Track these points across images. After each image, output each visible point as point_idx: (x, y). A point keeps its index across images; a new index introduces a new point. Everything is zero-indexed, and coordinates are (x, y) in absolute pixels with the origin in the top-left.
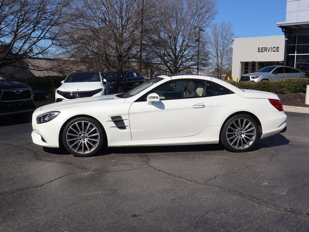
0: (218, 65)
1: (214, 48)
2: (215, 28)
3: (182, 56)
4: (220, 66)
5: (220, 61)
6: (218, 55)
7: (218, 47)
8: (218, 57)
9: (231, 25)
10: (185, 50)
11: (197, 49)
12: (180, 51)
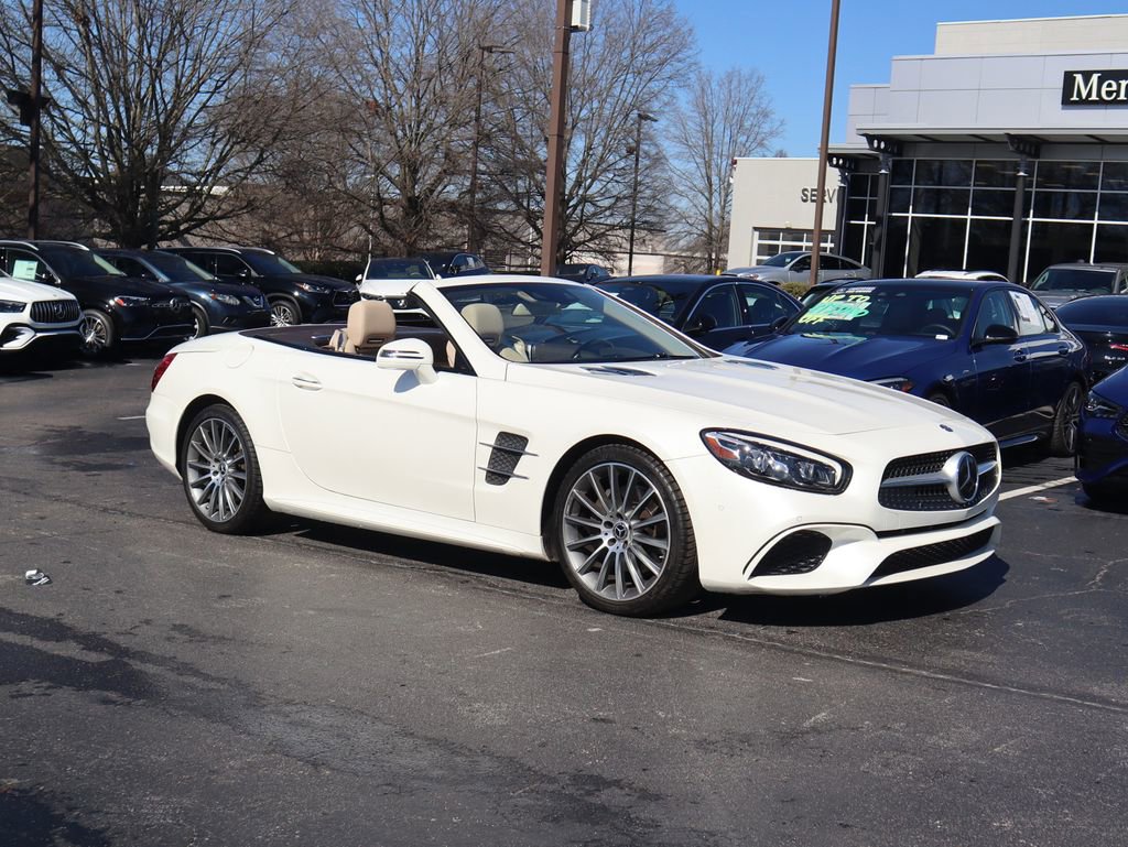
0: (709, 222)
1: (698, 160)
2: (703, 90)
3: (584, 200)
4: (716, 225)
5: (717, 208)
6: (711, 185)
7: (715, 156)
8: (711, 194)
9: (760, 80)
10: (594, 178)
11: (629, 178)
12: (578, 183)
